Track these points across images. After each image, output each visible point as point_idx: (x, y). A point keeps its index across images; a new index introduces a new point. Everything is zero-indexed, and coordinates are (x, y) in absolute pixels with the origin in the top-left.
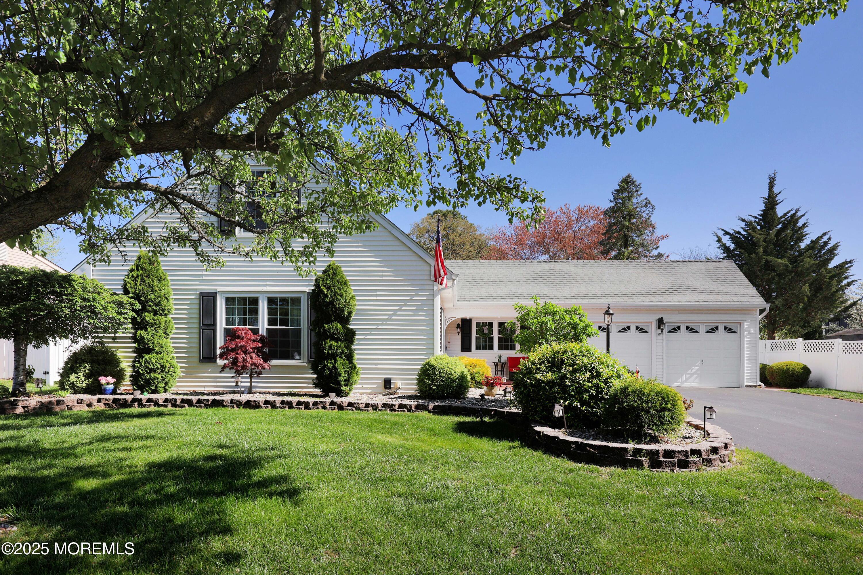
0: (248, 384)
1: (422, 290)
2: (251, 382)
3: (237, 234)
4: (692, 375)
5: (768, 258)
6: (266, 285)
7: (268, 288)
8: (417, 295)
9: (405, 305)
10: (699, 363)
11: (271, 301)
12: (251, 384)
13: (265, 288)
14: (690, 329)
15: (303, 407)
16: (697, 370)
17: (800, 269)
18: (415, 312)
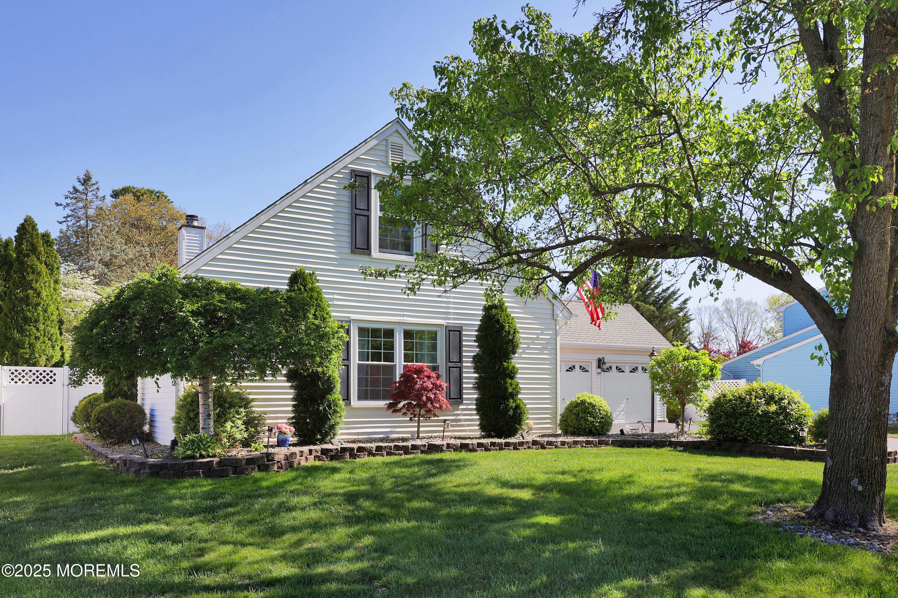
0: (416, 429)
1: (546, 329)
2: (418, 427)
3: (373, 253)
4: (620, 412)
5: (639, 303)
6: (403, 316)
7: (405, 318)
8: (542, 334)
9: (533, 344)
10: (625, 401)
11: (408, 334)
12: (418, 429)
13: (402, 318)
14: (619, 369)
15: (512, 448)
16: (624, 408)
17: (664, 315)
18: (541, 351)
